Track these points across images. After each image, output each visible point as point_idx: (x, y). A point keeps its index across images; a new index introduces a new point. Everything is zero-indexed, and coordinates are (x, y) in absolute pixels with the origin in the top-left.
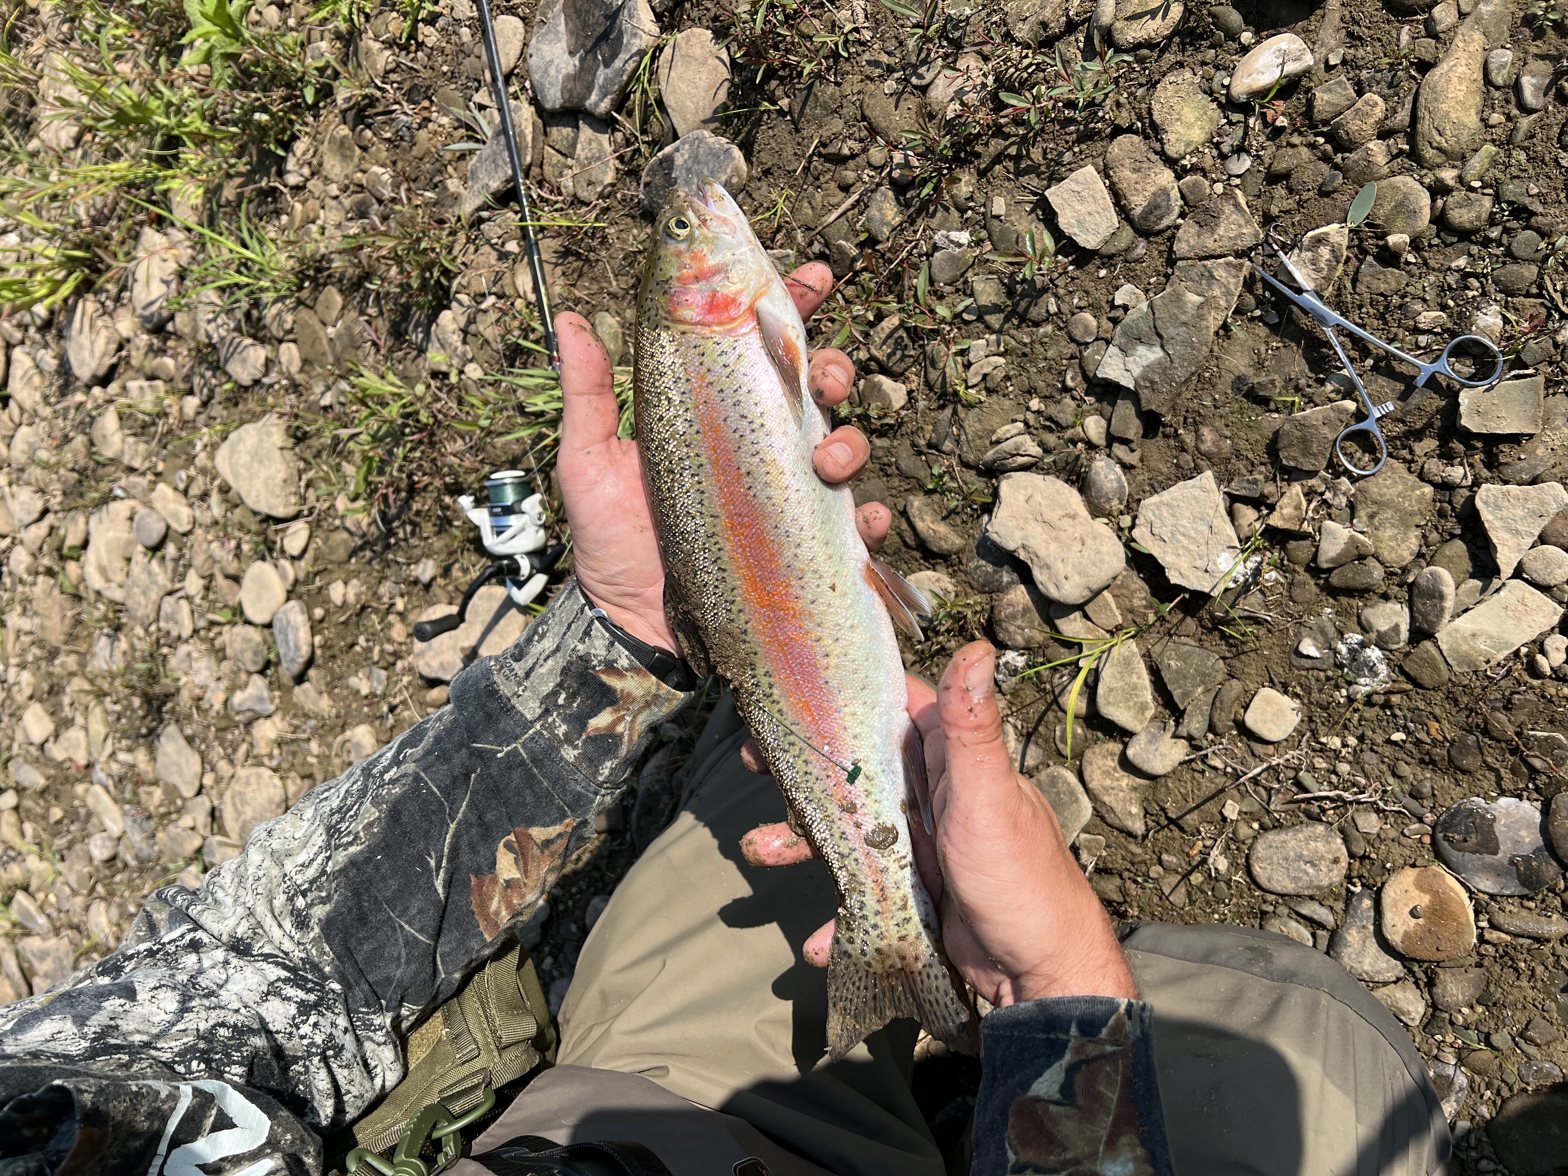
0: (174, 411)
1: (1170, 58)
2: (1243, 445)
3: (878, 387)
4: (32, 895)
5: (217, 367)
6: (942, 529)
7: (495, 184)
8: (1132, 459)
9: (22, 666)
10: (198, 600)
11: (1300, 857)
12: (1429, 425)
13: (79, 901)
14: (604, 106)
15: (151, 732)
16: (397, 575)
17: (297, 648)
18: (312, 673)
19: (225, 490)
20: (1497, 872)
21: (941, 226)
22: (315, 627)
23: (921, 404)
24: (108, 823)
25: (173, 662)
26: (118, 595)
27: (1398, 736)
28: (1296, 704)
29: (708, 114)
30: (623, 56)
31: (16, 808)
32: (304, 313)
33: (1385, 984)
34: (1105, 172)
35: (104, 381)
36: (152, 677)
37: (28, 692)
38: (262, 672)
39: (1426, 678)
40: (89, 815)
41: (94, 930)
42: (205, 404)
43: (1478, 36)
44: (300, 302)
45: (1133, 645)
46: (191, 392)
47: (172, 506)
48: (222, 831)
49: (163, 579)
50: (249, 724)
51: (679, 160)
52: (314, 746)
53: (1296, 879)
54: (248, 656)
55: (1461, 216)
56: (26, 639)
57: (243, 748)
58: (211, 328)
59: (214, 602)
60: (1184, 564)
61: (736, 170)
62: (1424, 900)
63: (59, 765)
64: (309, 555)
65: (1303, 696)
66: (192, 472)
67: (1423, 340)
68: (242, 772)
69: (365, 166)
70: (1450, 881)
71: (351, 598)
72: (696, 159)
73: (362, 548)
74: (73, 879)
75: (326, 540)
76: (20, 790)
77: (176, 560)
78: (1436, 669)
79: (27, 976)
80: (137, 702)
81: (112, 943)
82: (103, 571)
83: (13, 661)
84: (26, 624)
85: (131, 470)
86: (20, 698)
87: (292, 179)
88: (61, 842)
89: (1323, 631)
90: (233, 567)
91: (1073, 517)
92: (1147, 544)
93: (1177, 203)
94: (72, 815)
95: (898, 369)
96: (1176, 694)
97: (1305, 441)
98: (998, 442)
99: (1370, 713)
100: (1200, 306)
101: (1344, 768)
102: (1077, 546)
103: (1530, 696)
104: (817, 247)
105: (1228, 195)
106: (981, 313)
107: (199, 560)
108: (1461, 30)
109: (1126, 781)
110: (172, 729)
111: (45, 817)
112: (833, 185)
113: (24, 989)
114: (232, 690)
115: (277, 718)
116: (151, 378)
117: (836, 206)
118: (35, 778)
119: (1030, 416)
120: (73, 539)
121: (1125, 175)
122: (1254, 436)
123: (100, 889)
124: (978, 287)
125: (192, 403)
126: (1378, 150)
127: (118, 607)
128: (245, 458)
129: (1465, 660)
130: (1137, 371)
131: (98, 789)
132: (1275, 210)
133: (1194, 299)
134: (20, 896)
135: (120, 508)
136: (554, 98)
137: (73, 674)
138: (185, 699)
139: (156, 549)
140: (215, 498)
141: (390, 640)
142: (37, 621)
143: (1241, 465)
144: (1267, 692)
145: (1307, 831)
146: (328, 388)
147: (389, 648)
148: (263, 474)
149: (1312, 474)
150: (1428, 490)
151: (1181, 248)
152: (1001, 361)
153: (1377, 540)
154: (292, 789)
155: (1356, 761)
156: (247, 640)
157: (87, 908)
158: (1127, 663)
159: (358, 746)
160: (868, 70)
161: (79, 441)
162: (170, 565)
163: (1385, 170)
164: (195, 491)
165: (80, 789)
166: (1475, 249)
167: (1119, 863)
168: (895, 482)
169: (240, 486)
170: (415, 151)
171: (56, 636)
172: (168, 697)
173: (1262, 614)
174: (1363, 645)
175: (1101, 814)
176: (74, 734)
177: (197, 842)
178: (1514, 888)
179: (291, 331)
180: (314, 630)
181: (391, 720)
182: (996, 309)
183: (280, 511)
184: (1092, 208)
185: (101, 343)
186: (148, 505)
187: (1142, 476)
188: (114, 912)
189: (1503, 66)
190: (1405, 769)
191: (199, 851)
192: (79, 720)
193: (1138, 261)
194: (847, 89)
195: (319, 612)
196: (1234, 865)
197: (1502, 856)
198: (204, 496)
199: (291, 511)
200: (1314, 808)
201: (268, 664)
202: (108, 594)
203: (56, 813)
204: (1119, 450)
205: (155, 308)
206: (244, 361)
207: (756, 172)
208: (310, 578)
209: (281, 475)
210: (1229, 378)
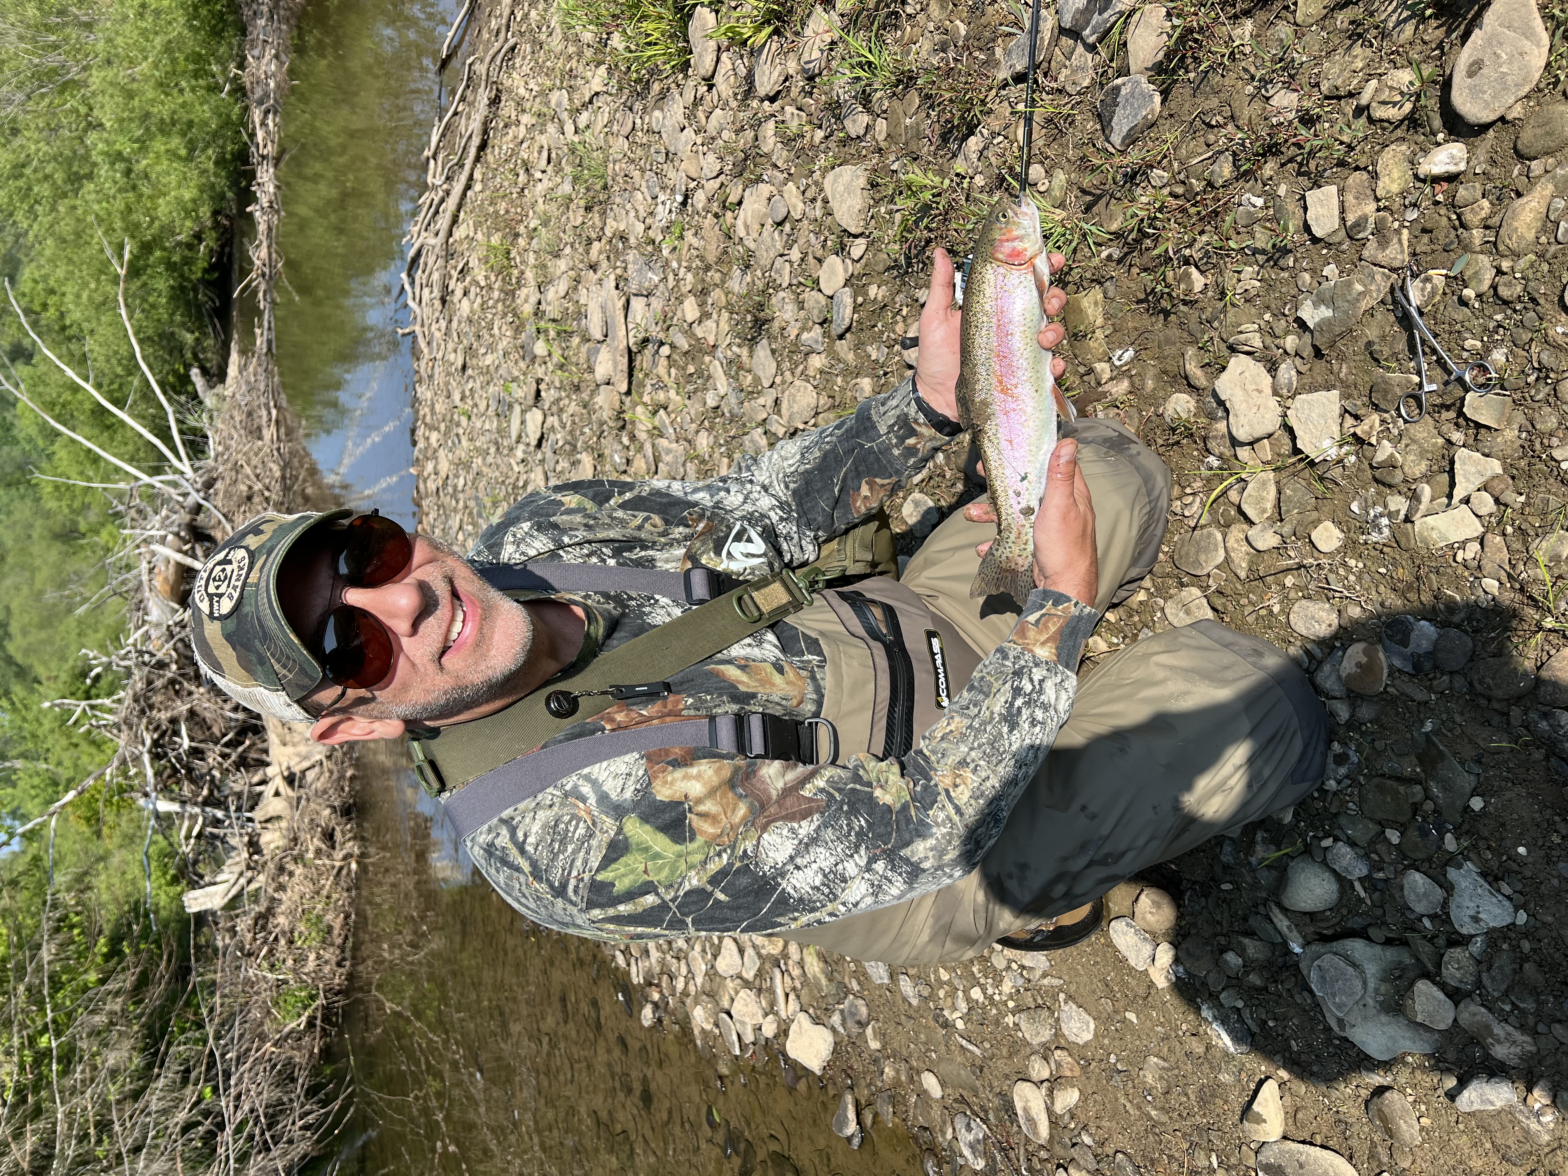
0: (808, 135)
1: (1399, 133)
2: (1359, 381)
3: (1188, 275)
4: (669, 414)
5: (838, 118)
6: (1199, 373)
7: (1019, 68)
8: (1303, 369)
9: (689, 269)
10: (795, 266)
11: (1313, 617)
12: (1453, 404)
13: (694, 426)
14: (1092, 40)
15: (753, 338)
16: (908, 292)
17: (843, 319)
18: (848, 335)
19: (826, 201)
20: (1404, 658)
21: (1249, 191)
22: (856, 308)
23: (1210, 294)
24: (719, 386)
25: (774, 300)
26: (752, 246)
27: (1383, 570)
28: (1342, 536)
29: (1150, 65)
30: (1110, 12)
31: (668, 357)
32: (896, 103)
33: (1335, 698)
34: (1341, 191)
35: (772, 99)
36: (761, 307)
37: (689, 288)
38: (821, 324)
39: (1403, 544)
40: (709, 377)
41: (699, 446)
42: (826, 138)
43: (1551, 187)
44: (894, 94)
45: (1272, 475)
46: (820, 127)
47: (794, 200)
48: (779, 413)
49: (779, 245)
50: (807, 354)
51: (1123, 92)
52: (839, 380)
53: (1308, 629)
54: (816, 312)
55: (1504, 292)
56: (695, 253)
57: (801, 367)
58: (841, 91)
59: (804, 270)
60: (1307, 438)
61: (1152, 110)
62: (1364, 660)
63: (698, 340)
64: (863, 261)
65: (1346, 532)
66: (810, 181)
67: (1465, 355)
68: (797, 383)
69: (952, 18)
70: (1381, 655)
71: (880, 298)
72: (1132, 94)
73: (893, 268)
74: (692, 412)
75: (875, 255)
76: (673, 346)
77: (789, 235)
78: (1408, 540)
79: (657, 460)
80: (749, 317)
81: (707, 457)
82: (747, 227)
83: (684, 264)
84: (695, 242)
85: (775, 166)
86: (685, 290)
87: (909, 10)
88: (690, 388)
89: (1366, 500)
90: (819, 253)
91: (1260, 392)
92: (1293, 422)
93: (1371, 226)
94: (700, 373)
95: (1203, 268)
96: (1283, 509)
97: (1386, 392)
98: (1241, 332)
99: (1374, 553)
100: (1360, 294)
101: (1352, 578)
102: (1255, 410)
103: (1449, 570)
104: (1182, 176)
105: (1398, 232)
106: (1255, 251)
107: (801, 241)
108: (1543, 180)
109: (1245, 548)
110: (765, 341)
111: (684, 369)
112: (1202, 139)
113: (653, 468)
114: (803, 329)
115: (823, 356)
116: (800, 109)
117: (1201, 154)
118: (683, 343)
119: (1262, 323)
120: (733, 199)
121: (1350, 198)
122: (1367, 379)
123: (706, 422)
124: (1258, 235)
125: (820, 134)
126: (1477, 235)
127: (750, 253)
128: (841, 188)
129: (1424, 541)
130: (1317, 319)
131: (717, 363)
132: (1418, 250)
133: (1359, 288)
134: (662, 412)
135: (765, 189)
136: (1067, 23)
137: (716, 285)
138: (776, 325)
139: (780, 224)
140: (819, 204)
141: (894, 331)
142: (702, 243)
143: (1355, 392)
144: (1329, 524)
145: (1321, 605)
146: (898, 159)
147: (893, 336)
148: (849, 202)
149: (1387, 412)
150: (1441, 441)
151: (1366, 253)
152: (1258, 284)
153: (1405, 459)
154: (822, 402)
155: (1359, 578)
156: (818, 302)
157: (697, 432)
158: (1264, 484)
159: (862, 389)
160: (1242, 74)
161: (750, 134)
162: (785, 237)
163: (1478, 249)
164: (809, 194)
165: (707, 359)
166: (1509, 312)
167: (1228, 591)
168: (1185, 334)
169: (833, 204)
170: (983, 20)
171: (711, 258)
172: (767, 321)
173: (1339, 480)
174: (1382, 515)
175: (1227, 560)
176: (710, 324)
177: (764, 416)
178: (1409, 669)
179: (885, 112)
180: (855, 310)
181: (883, 381)
182: (1263, 252)
183: (853, 230)
184: (1325, 213)
185: (776, 74)
186: (780, 193)
187: (1306, 380)
188: (712, 439)
189: (1557, 210)
190: (1382, 589)
191: (765, 420)
192: (715, 316)
193: (1343, 252)
194: (1227, 81)
195: (860, 300)
196: (1282, 611)
197: (1408, 650)
198: (813, 201)
199: (859, 230)
200: (1330, 594)
201: (825, 321)
202: (746, 243)
203: (691, 369)
204: (1298, 360)
205: (811, 65)
206: (854, 121)
207: (1165, 114)
208: (860, 277)
209: (859, 207)
210: (1365, 340)
